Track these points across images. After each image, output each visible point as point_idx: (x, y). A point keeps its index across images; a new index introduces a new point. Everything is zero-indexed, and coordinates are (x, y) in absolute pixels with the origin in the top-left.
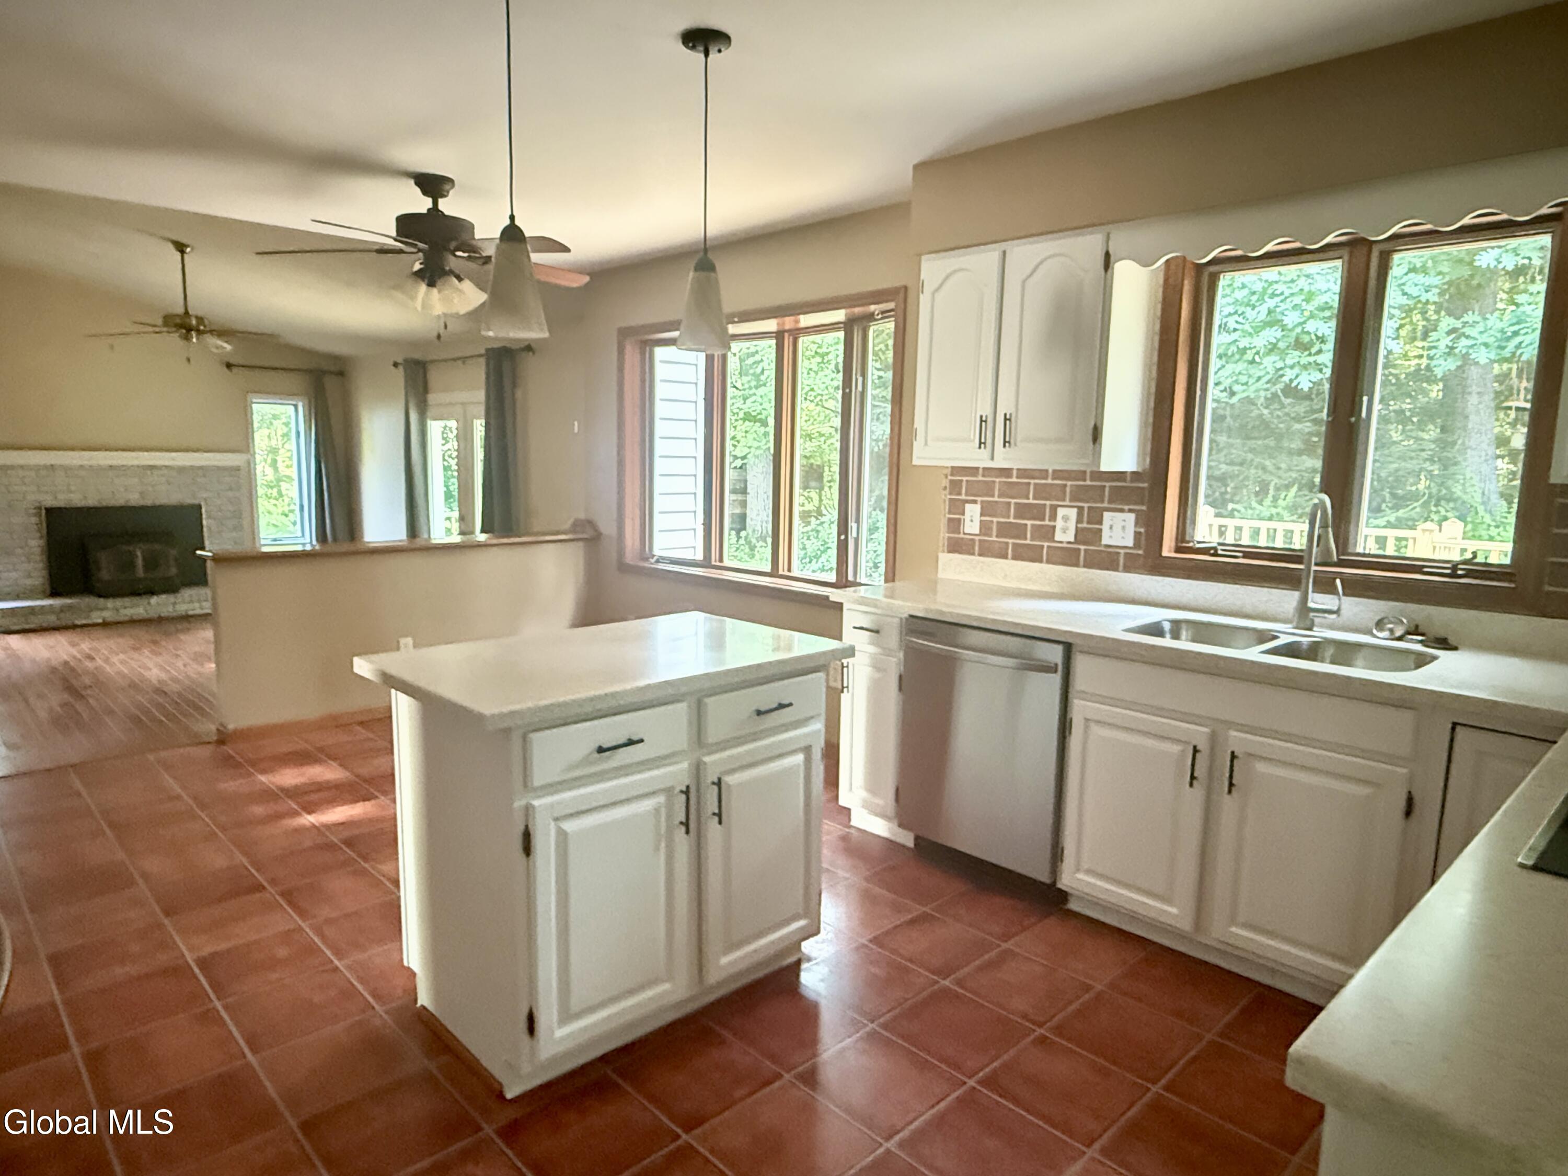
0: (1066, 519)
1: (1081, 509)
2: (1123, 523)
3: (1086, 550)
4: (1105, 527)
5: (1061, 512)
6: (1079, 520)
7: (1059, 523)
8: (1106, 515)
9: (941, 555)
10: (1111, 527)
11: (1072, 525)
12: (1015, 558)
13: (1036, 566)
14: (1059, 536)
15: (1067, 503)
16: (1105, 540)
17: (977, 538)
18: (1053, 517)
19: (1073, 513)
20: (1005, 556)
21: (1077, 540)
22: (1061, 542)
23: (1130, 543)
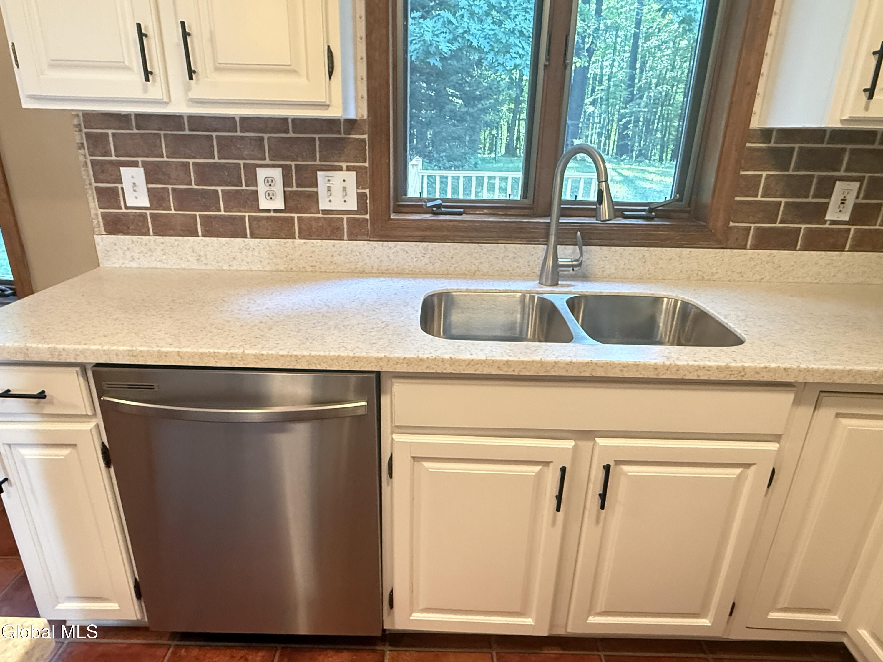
0: (270, 181)
2: (344, 184)
3: (300, 219)
4: (322, 189)
5: (262, 174)
6: (287, 182)
7: (262, 188)
9: (97, 238)
10: (329, 189)
11: (279, 188)
12: (208, 233)
13: (238, 241)
14: (264, 204)
15: (267, 161)
16: (323, 205)
17: (148, 212)
18: (252, 180)
19: (277, 174)
20: (194, 233)
21: (288, 208)
22: (268, 211)
23: (353, 206)
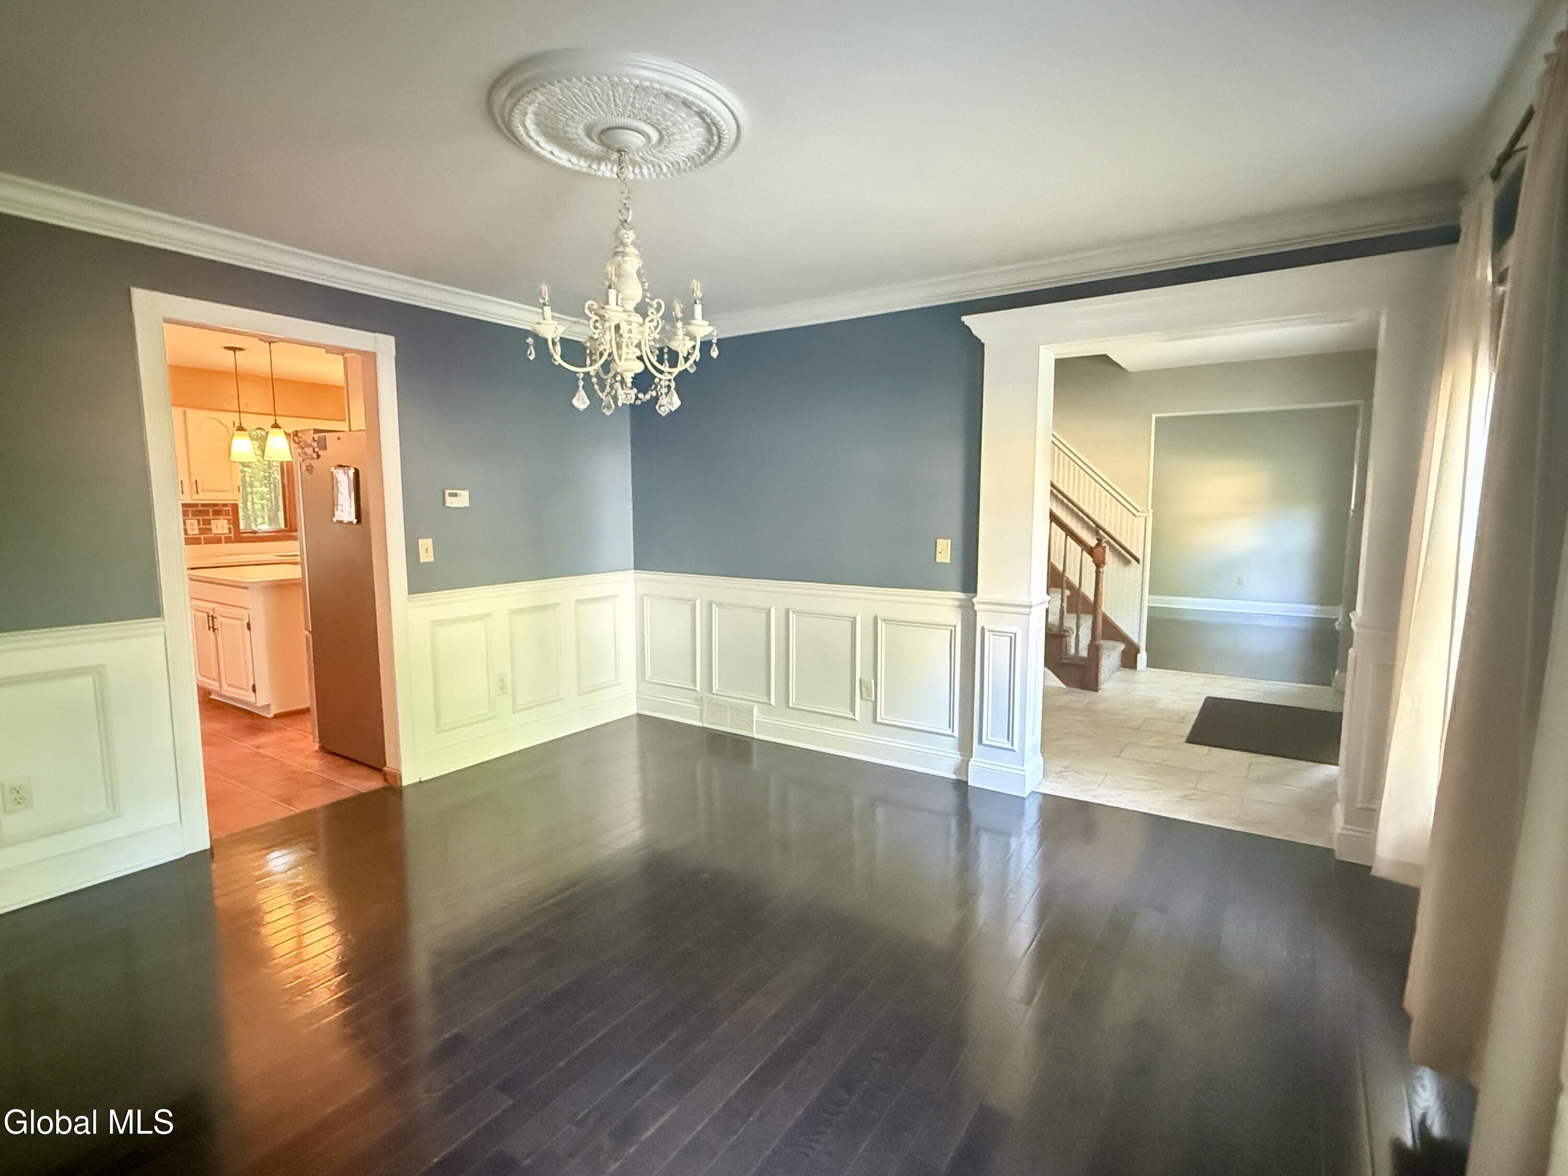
1: (199, 521)
2: (221, 524)
3: (204, 538)
4: (213, 526)
6: (199, 524)
8: (212, 522)
10: (217, 527)
11: (196, 527)
16: (214, 531)
21: (200, 534)
